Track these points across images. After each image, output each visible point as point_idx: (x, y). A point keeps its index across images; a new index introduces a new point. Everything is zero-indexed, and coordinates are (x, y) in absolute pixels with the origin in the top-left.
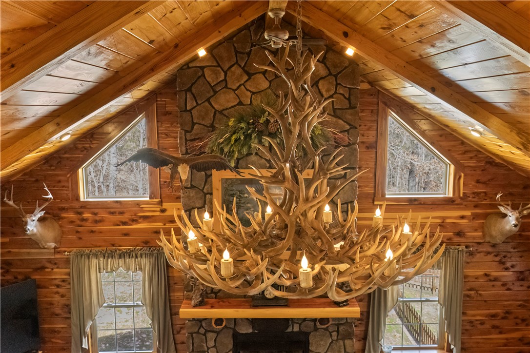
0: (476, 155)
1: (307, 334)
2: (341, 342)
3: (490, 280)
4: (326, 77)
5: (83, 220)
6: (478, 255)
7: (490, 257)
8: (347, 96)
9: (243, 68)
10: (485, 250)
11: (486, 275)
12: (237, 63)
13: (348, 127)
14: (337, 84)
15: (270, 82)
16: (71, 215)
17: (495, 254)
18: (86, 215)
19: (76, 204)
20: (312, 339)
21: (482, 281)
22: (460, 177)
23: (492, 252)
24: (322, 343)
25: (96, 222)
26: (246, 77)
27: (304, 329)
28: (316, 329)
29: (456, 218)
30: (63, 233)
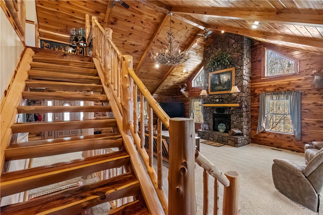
0: (306, 55)
1: (230, 115)
2: (240, 118)
3: (318, 106)
4: (235, 43)
5: (192, 91)
6: (309, 95)
7: (317, 95)
8: (240, 46)
9: (216, 48)
10: (313, 92)
11: (315, 103)
12: (215, 47)
13: (241, 54)
14: (238, 43)
15: (222, 49)
16: (191, 90)
17: (319, 94)
18: (193, 90)
19: (192, 88)
20: (231, 117)
21: (312, 106)
22: (297, 64)
23: (318, 93)
24: (234, 117)
25: (194, 91)
26: (216, 49)
27: (229, 113)
28: (232, 113)
29: (296, 80)
30: (189, 94)
